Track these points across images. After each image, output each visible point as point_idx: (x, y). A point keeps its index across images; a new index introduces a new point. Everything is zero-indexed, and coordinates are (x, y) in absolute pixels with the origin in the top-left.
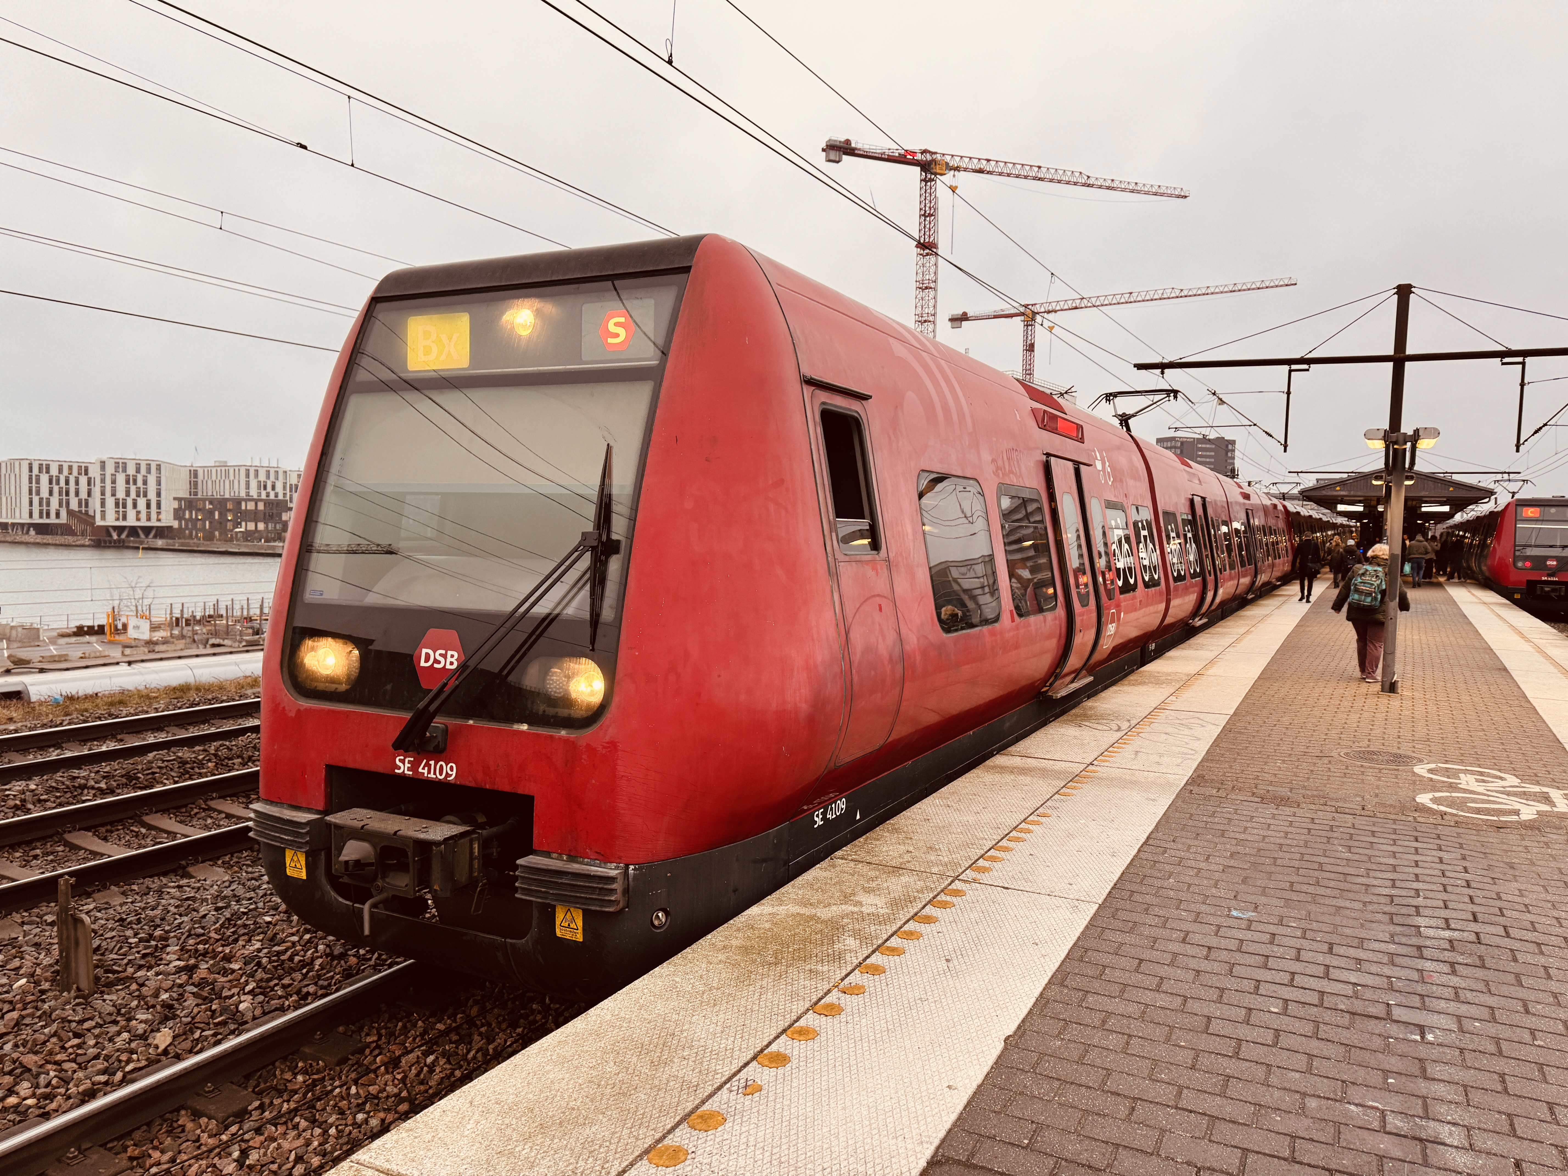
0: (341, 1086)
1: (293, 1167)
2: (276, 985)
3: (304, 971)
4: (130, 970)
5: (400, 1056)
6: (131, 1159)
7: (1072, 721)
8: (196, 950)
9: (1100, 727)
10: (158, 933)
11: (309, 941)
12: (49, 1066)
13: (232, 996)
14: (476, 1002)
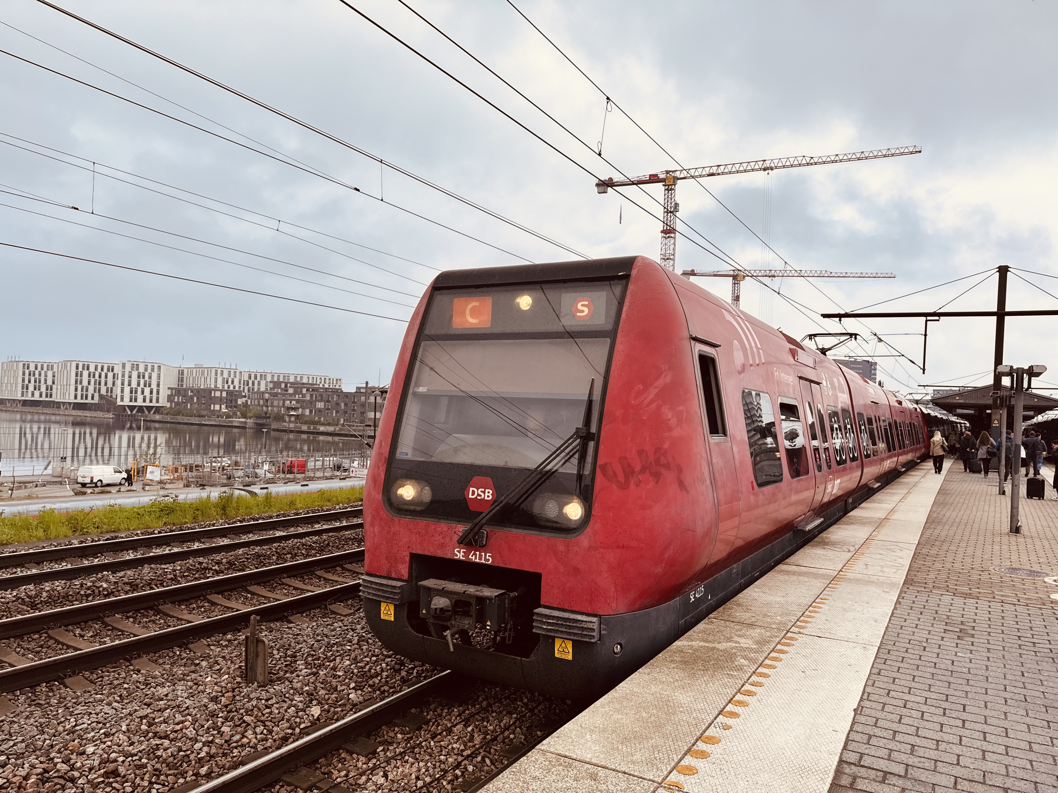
0: (425, 741)
1: (416, 783)
2: (366, 685)
3: (379, 678)
4: (282, 673)
5: (451, 727)
6: (324, 774)
7: (818, 545)
8: (315, 664)
9: (837, 549)
10: (289, 653)
11: (376, 661)
12: (259, 723)
13: (344, 690)
14: (484, 700)
